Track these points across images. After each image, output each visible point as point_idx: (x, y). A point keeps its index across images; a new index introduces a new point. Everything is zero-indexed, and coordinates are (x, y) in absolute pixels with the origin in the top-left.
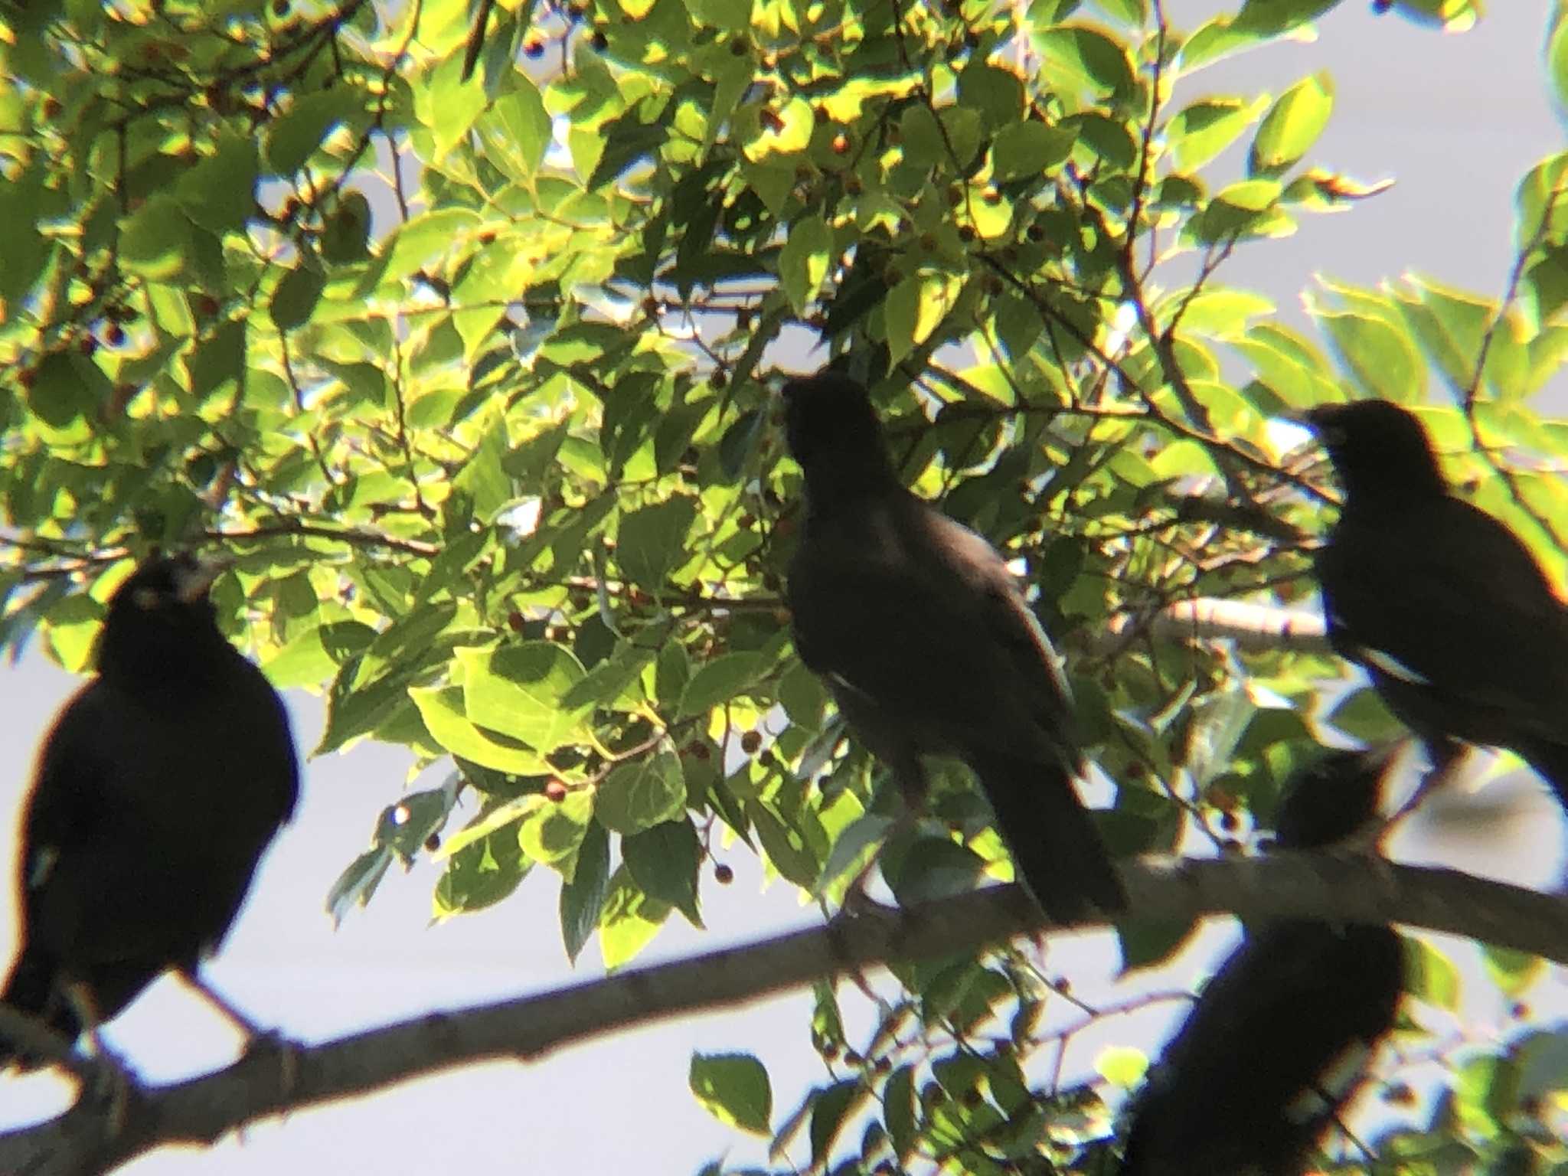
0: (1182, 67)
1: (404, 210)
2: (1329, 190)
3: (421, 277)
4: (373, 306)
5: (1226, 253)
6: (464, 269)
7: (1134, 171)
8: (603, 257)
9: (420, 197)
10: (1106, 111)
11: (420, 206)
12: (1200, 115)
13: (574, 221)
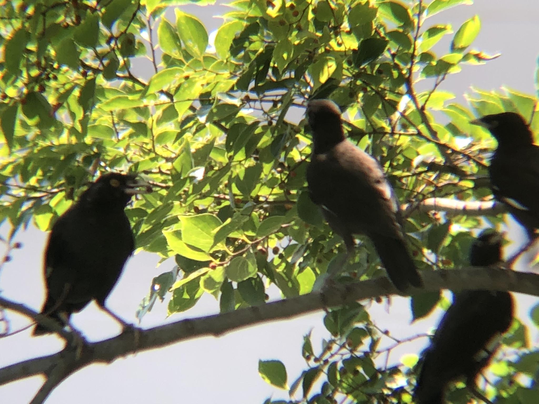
0: (427, 14)
1: (156, 69)
2: (478, 57)
3: (162, 92)
4: (145, 102)
5: (443, 79)
6: (178, 89)
7: (411, 51)
8: (227, 83)
9: (161, 64)
10: (401, 30)
11: (161, 67)
12: (433, 31)
13: (217, 72)
